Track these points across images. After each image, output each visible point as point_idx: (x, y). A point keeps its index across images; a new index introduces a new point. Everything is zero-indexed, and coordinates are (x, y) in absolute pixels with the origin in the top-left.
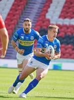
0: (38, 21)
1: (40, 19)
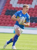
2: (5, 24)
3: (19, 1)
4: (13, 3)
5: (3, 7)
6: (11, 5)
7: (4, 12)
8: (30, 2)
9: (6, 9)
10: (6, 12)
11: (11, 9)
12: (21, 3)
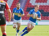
0: (26, 4)
1: (27, 3)
2: (26, 18)
3: (37, 1)
4: (32, 3)
5: (25, 6)
6: (31, 4)
7: (26, 9)
8: (45, 1)
9: (27, 7)
10: (27, 9)
11: (31, 7)
12: (38, 2)
